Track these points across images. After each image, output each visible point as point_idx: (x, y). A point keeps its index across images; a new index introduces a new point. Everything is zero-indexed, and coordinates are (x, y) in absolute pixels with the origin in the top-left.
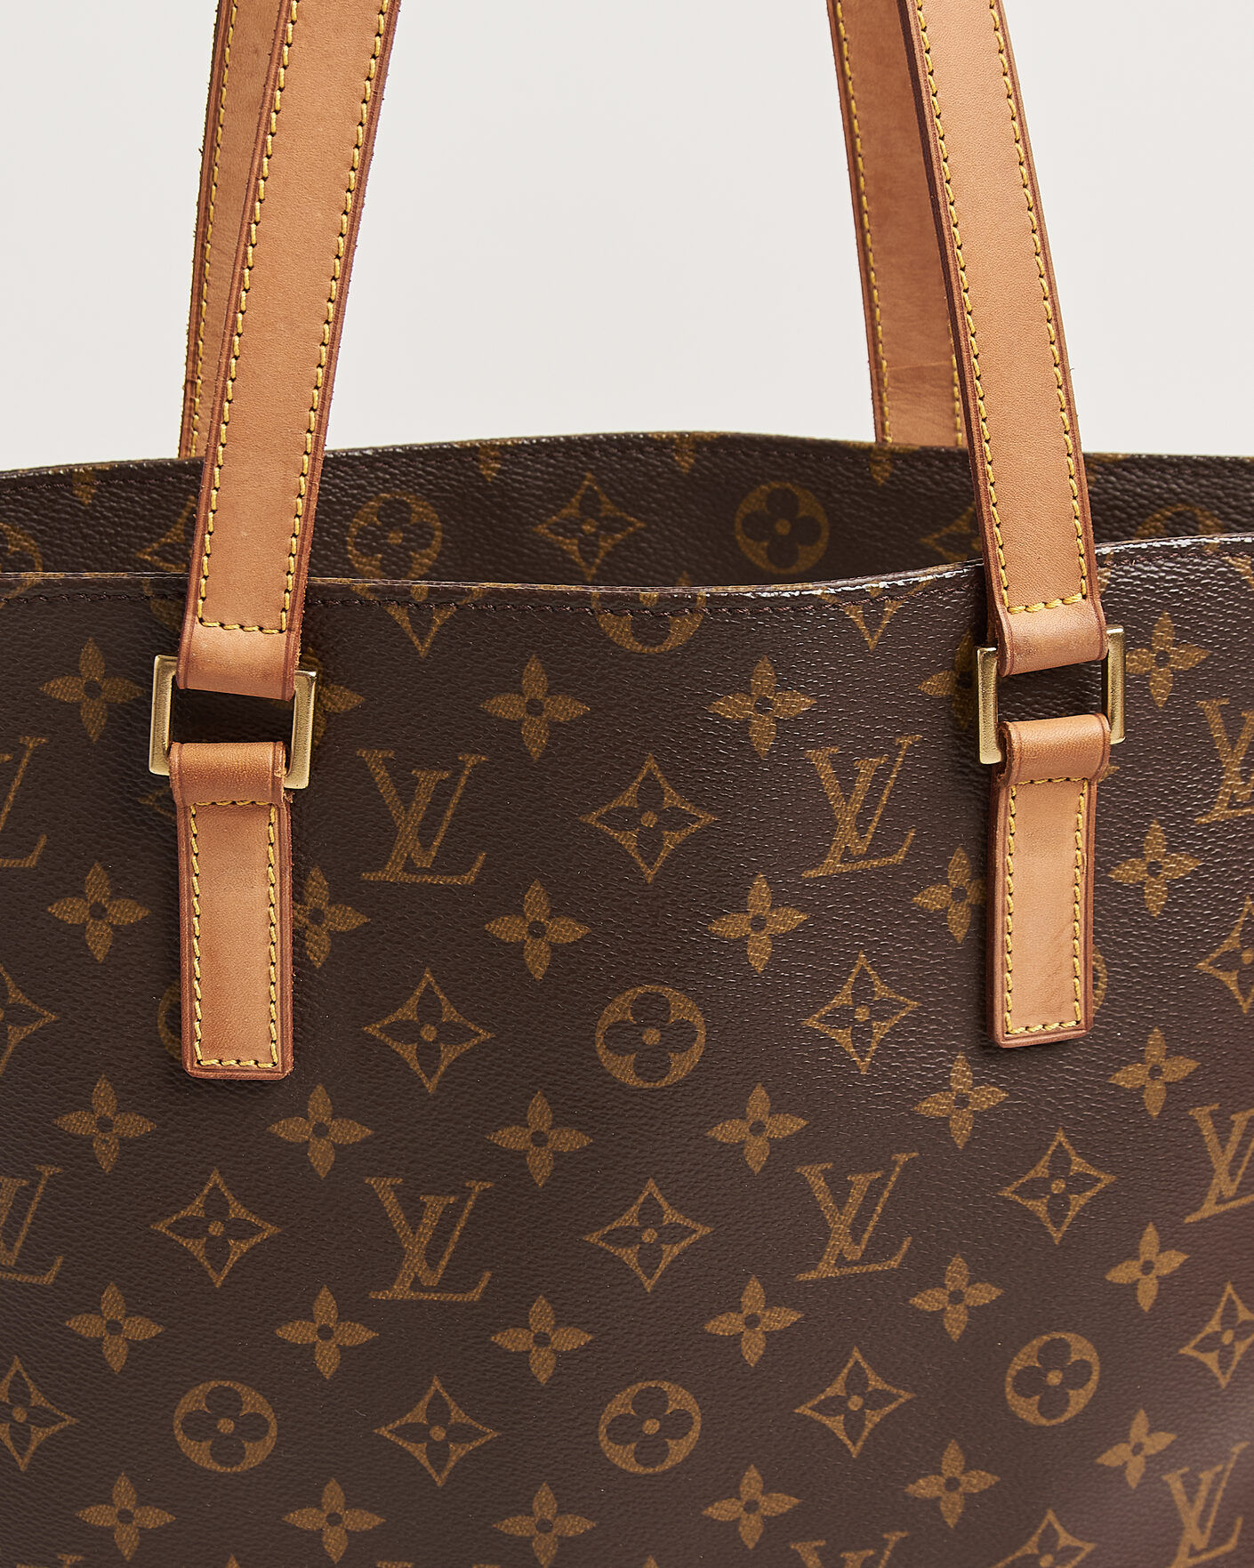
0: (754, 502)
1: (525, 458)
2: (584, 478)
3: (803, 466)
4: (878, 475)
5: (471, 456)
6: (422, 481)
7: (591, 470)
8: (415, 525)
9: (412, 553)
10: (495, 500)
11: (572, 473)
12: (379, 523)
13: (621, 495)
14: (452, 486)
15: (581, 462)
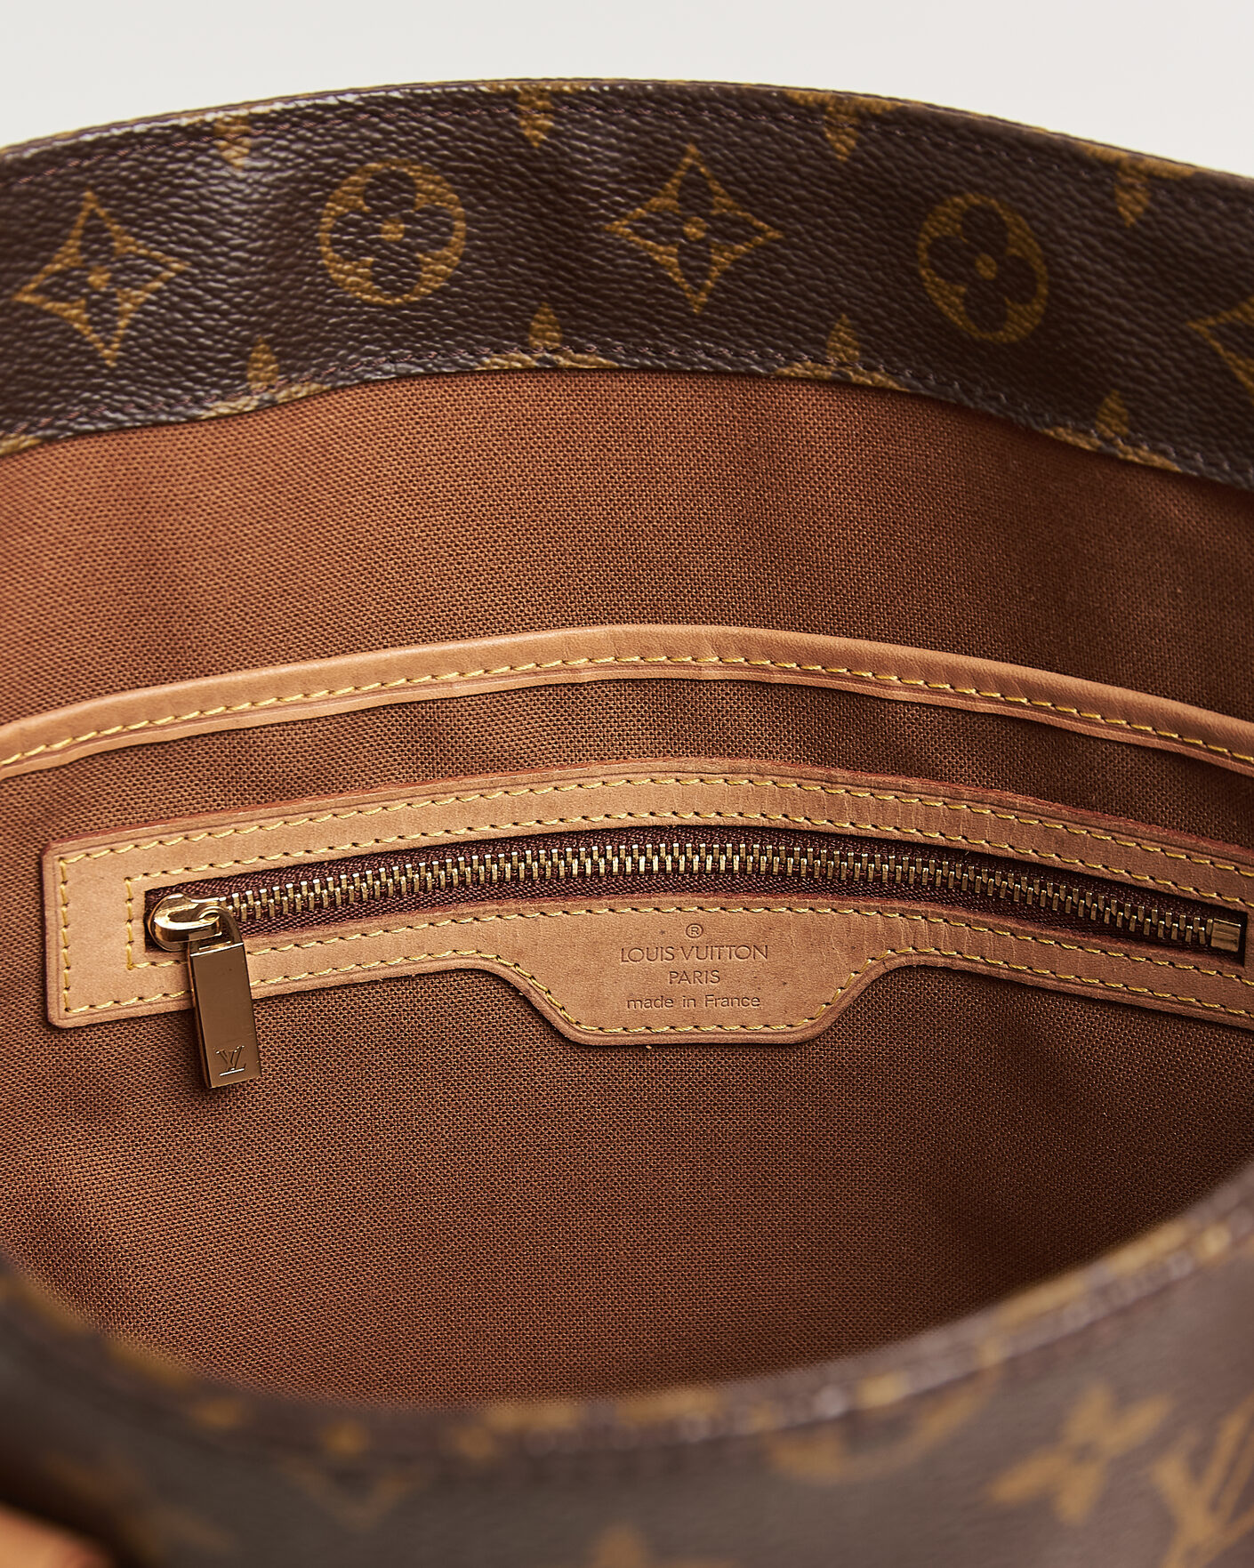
0: (942, 223)
1: (592, 114)
2: (684, 152)
3: (1016, 175)
4: (1125, 207)
5: (507, 105)
6: (431, 142)
7: (695, 142)
8: (421, 211)
9: (419, 255)
10: (545, 176)
11: (665, 143)
12: (366, 208)
13: (740, 182)
14: (478, 151)
15: (681, 127)
